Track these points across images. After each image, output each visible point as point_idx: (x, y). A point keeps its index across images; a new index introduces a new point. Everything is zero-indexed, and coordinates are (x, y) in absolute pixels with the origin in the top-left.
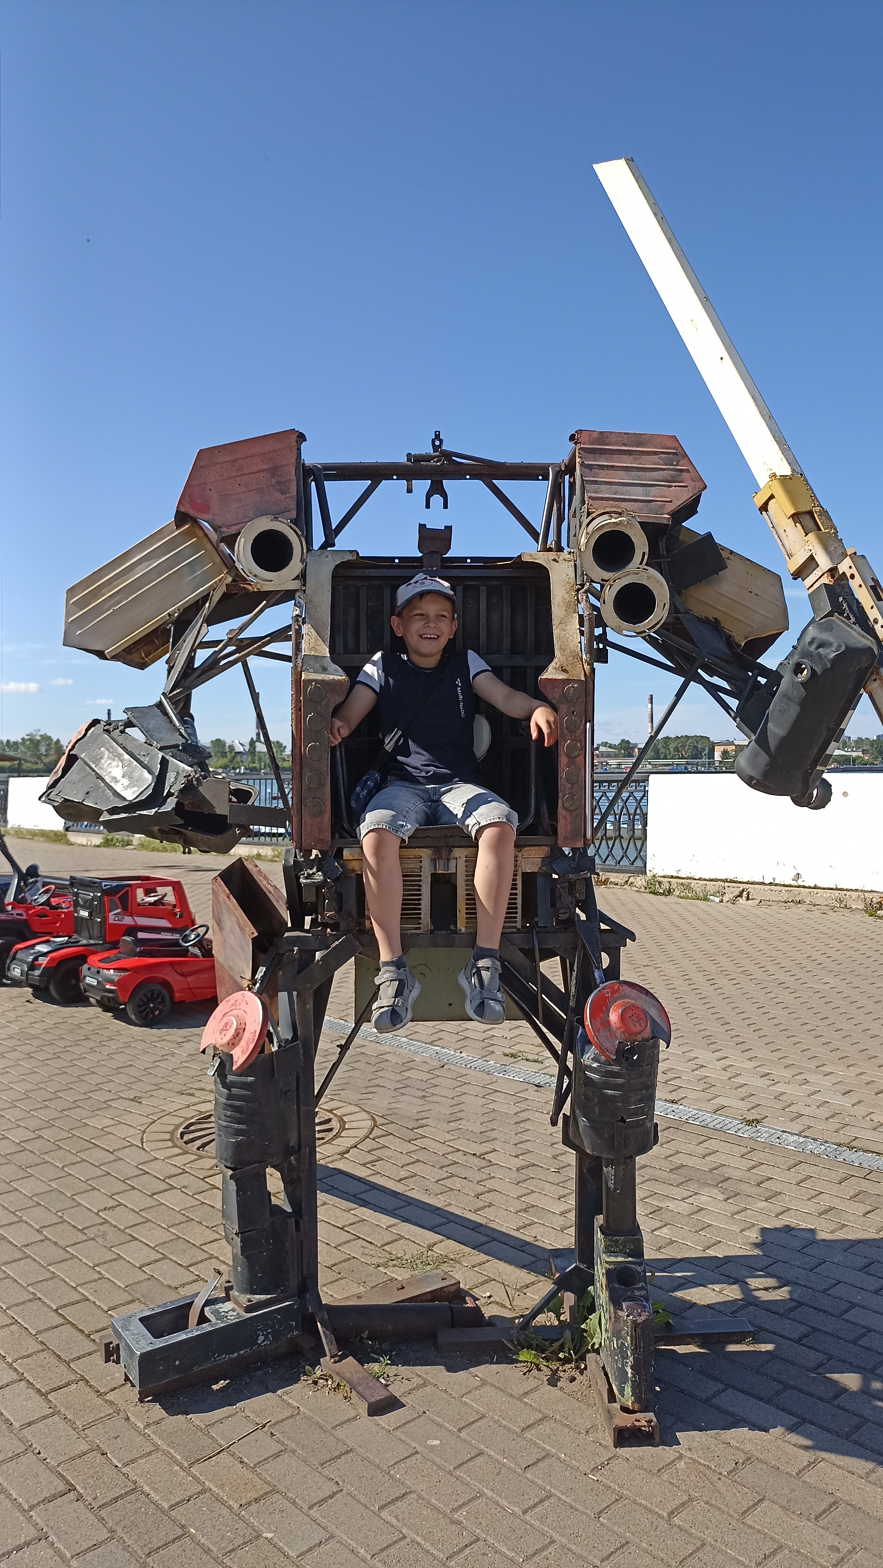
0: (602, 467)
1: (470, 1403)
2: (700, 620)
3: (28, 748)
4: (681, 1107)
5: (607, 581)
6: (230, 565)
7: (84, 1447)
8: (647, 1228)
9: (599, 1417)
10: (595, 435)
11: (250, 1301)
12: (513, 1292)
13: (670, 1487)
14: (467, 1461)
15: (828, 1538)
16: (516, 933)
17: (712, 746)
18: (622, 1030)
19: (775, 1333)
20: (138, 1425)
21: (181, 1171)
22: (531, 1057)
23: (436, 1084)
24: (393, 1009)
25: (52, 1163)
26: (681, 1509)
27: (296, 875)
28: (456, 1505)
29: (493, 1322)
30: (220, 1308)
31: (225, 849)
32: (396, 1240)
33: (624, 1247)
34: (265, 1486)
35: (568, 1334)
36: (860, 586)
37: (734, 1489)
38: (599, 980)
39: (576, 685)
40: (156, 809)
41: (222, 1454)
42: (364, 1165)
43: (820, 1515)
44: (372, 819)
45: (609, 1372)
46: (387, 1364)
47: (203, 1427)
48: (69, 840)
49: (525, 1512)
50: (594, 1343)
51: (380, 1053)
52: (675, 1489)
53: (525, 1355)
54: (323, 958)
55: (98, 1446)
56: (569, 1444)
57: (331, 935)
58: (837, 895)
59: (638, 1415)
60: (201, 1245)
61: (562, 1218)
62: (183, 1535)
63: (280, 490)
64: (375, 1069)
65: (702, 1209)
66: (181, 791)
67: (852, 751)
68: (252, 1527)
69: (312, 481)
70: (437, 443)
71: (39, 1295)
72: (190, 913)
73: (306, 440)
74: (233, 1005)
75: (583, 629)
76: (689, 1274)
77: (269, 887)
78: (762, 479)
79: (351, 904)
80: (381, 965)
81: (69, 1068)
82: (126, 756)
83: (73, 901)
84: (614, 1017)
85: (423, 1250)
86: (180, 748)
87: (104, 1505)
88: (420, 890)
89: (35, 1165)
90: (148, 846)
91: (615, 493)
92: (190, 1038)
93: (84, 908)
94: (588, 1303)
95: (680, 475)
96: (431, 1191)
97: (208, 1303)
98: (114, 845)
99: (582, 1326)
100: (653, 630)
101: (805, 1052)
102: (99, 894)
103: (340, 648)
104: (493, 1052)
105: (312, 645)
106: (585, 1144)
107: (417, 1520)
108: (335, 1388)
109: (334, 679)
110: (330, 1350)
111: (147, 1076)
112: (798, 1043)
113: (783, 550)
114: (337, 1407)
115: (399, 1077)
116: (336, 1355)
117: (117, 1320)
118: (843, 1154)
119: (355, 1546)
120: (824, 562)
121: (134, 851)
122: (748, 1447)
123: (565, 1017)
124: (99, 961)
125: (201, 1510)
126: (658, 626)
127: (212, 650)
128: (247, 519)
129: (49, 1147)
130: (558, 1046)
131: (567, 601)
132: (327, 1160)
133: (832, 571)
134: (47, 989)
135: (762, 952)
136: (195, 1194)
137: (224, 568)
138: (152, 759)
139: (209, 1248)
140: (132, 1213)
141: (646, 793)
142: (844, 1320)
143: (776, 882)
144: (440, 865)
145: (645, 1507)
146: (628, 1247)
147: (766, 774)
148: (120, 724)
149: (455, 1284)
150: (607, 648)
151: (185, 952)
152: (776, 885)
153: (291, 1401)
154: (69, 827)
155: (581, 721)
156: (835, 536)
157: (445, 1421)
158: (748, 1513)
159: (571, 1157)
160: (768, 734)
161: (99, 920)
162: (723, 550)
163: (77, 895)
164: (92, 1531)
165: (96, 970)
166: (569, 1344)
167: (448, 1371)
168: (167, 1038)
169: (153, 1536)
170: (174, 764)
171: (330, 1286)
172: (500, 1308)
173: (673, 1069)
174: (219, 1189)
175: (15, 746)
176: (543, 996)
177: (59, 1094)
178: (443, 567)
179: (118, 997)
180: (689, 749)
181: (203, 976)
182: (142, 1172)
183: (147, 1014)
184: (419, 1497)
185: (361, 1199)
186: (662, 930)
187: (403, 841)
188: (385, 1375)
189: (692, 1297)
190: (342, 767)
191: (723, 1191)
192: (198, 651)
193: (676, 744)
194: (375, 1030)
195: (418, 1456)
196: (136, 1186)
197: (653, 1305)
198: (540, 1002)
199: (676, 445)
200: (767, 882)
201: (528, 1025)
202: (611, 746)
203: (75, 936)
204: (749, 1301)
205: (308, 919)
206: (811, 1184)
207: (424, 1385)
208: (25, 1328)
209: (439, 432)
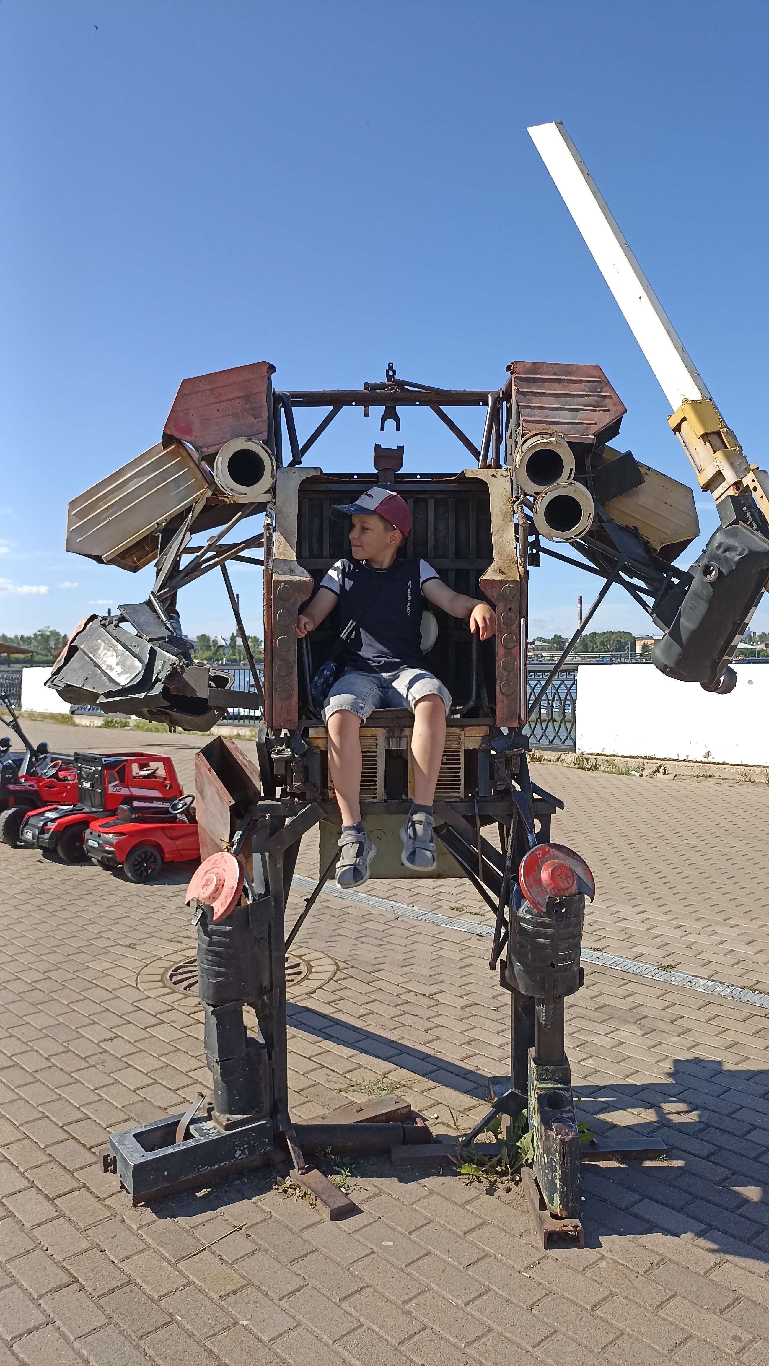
0: (535, 394)
1: (420, 1209)
2: (621, 528)
3: (39, 642)
4: (604, 954)
5: (539, 494)
6: (210, 480)
7: (85, 1245)
8: (575, 1059)
9: (531, 1223)
10: (529, 365)
11: (229, 1120)
12: (458, 1114)
13: (593, 1283)
14: (417, 1260)
15: (731, 1328)
16: (459, 802)
17: (634, 641)
18: (552, 887)
19: (685, 1151)
20: (132, 1226)
21: (170, 1008)
22: (474, 911)
23: (391, 934)
24: (355, 867)
25: (59, 1001)
26: (603, 1303)
27: (268, 751)
28: (407, 1298)
29: (439, 1140)
30: (203, 1126)
31: (205, 728)
32: (355, 1069)
33: (554, 1075)
34: (242, 1280)
35: (505, 1150)
36: (762, 497)
37: (650, 1286)
38: (531, 843)
39: (512, 586)
40: (146, 693)
41: (204, 1252)
42: (328, 1003)
43: (725, 1309)
44: (336, 702)
45: (540, 1184)
46: (347, 1176)
47: (188, 1228)
48: (74, 722)
49: (466, 1304)
50: (528, 1159)
51: (342, 907)
52: (598, 1285)
53: (467, 1169)
54: (291, 823)
55: (98, 1244)
56: (505, 1246)
57: (298, 803)
58: (743, 770)
59: (566, 1221)
60: (187, 1072)
61: (501, 1050)
62: (170, 1322)
63: (253, 415)
64: (338, 920)
65: (622, 1043)
66: (167, 677)
67: (757, 644)
68: (230, 1315)
69: (281, 407)
70: (391, 373)
71: (47, 1114)
72: (178, 785)
73: (276, 371)
74: (214, 864)
75: (518, 536)
76: (611, 1099)
77: (245, 761)
78: (676, 403)
79: (316, 776)
80: (343, 829)
81: (74, 919)
82: (120, 647)
83: (78, 774)
84: (545, 875)
85: (379, 1077)
86: (167, 640)
87: (102, 1295)
88: (376, 764)
89: (45, 1002)
90: (143, 727)
91: (546, 417)
92: (179, 893)
93: (87, 780)
94: (523, 1124)
95: (603, 401)
96: (387, 1026)
97: (193, 1121)
98: (114, 726)
99: (517, 1144)
100: (580, 537)
101: (714, 907)
102: (100, 768)
103: (306, 553)
104: (441, 906)
105: (281, 550)
106: (520, 986)
107: (373, 1310)
108: (302, 1196)
109: (300, 580)
110: (298, 1164)
111: (141, 926)
112: (708, 899)
113: (694, 466)
114: (304, 1212)
115: (359, 928)
116: (303, 1168)
117: (114, 1136)
118: (747, 995)
119: (319, 1332)
120: (730, 477)
121: (131, 731)
122: (662, 1250)
123: (502, 875)
124: (100, 826)
125: (186, 1300)
126: (584, 533)
127: (194, 555)
128: (225, 440)
129: (57, 986)
130: (496, 900)
131: (504, 511)
132: (296, 999)
133: (737, 484)
134: (55, 851)
135: (677, 820)
136: (182, 1028)
137: (205, 483)
138: (142, 649)
139: (194, 1075)
140: (127, 1043)
141: (575, 681)
142: (746, 1140)
143: (689, 759)
144: (393, 742)
145: (572, 1301)
146: (557, 1075)
147: (678, 663)
148: (115, 619)
149: (406, 1107)
150: (540, 553)
151: (174, 819)
152: (689, 761)
153: (264, 1207)
154: (75, 710)
155: (517, 617)
156: (740, 454)
157: (397, 1225)
158: (662, 1307)
159: (507, 997)
160: (681, 627)
161: (100, 791)
162: (641, 466)
163: (80, 769)
164: (93, 1317)
165: (97, 834)
166: (505, 1159)
167: (401, 1182)
168: (159, 893)
169: (145, 1322)
170: (161, 654)
171: (298, 1108)
172: (446, 1128)
173: (598, 921)
174: (202, 1023)
175: (29, 641)
176: (483, 856)
177: (65, 941)
178: (396, 482)
179: (116, 857)
180: (613, 643)
181: (189, 839)
182: (136, 1009)
183: (142, 872)
184: (375, 1291)
185: (325, 1033)
186: (589, 800)
187: (363, 721)
188: (346, 1185)
189: (613, 1119)
190: (308, 657)
191: (641, 1027)
192: (183, 556)
193: (602, 639)
194: (339, 886)
195: (375, 1256)
196: (131, 1021)
197: (579, 1126)
198: (480, 862)
199: (600, 374)
200: (681, 759)
201: (470, 882)
202: (545, 641)
203: (79, 804)
204: (663, 1123)
205: (278, 790)
206: (718, 1022)
207: (379, 1194)
208: (35, 1142)
209: (392, 364)
